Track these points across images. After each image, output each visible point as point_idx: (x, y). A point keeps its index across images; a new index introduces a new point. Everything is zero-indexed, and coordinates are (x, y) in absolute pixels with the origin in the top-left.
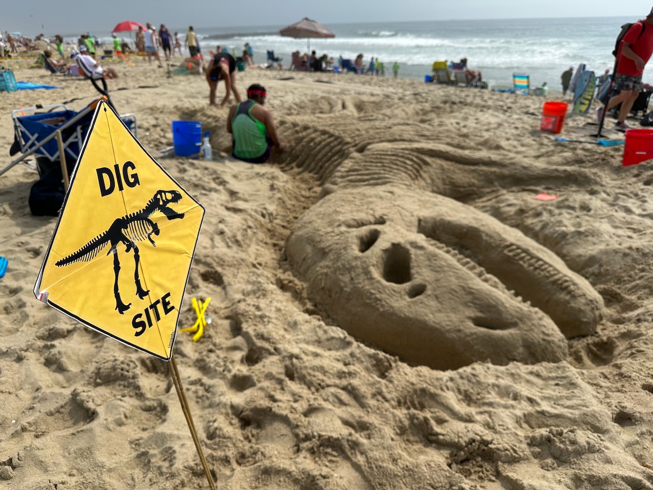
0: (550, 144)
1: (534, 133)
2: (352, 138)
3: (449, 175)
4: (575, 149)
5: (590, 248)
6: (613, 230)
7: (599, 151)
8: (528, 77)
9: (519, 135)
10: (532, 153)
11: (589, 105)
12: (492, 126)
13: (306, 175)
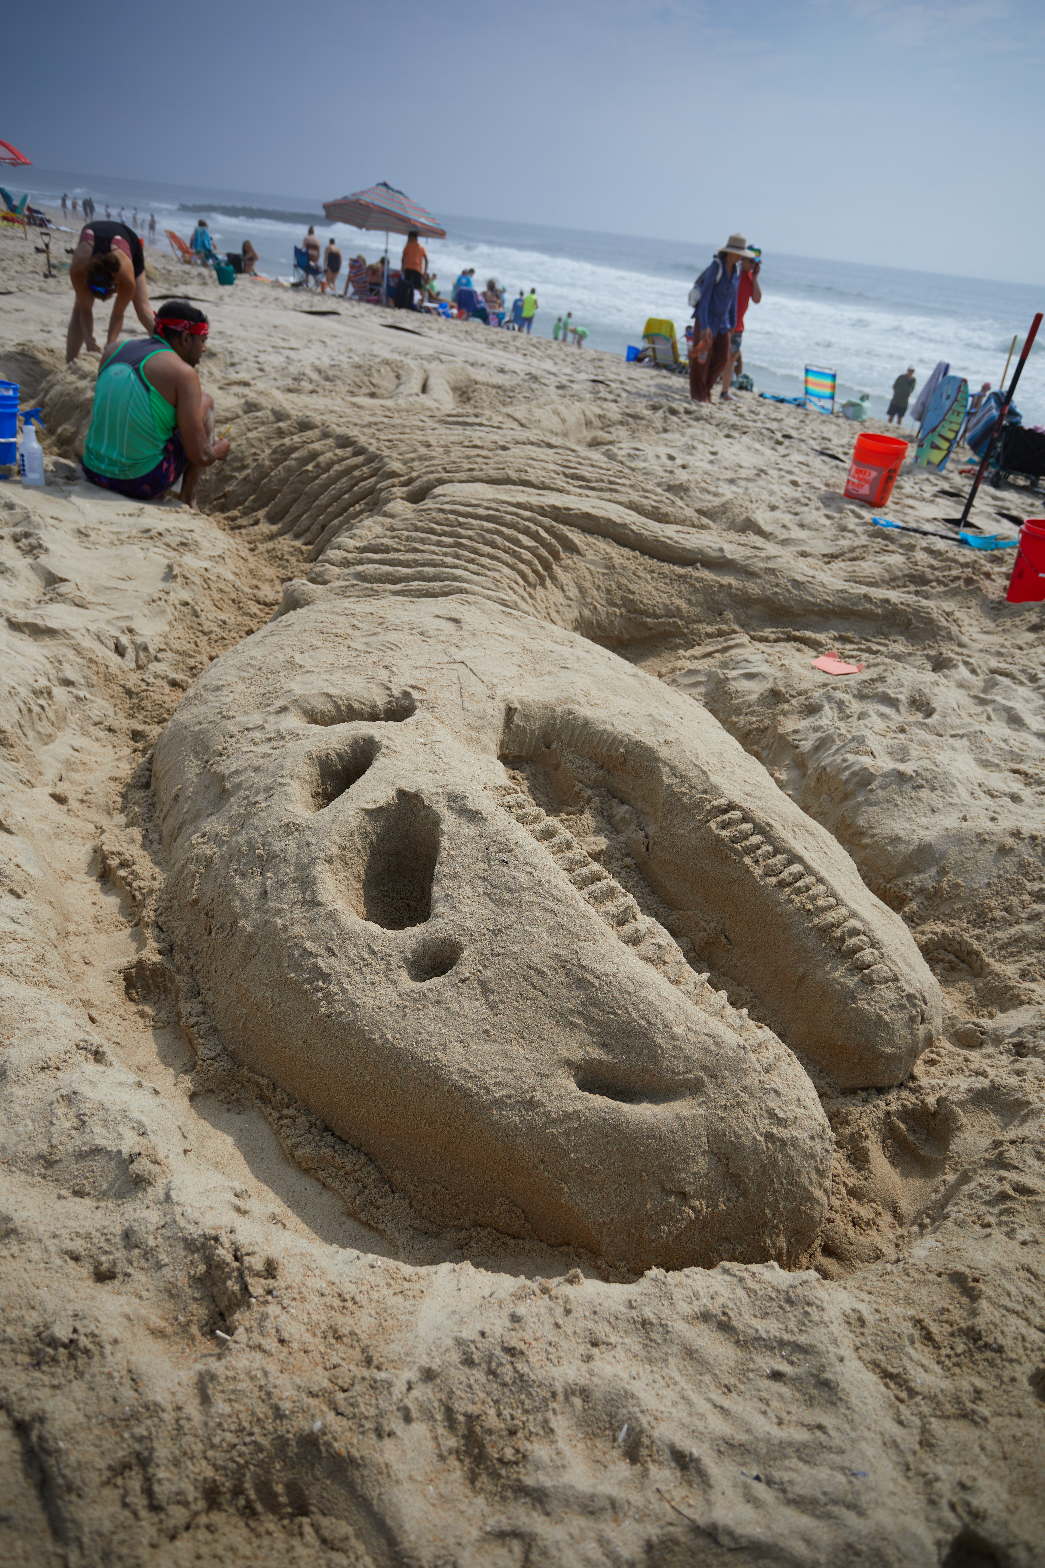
0: (859, 530)
1: (828, 500)
2: (405, 463)
3: (624, 581)
4: (911, 548)
5: (924, 821)
6: (979, 774)
7: (962, 560)
8: (834, 376)
9: (797, 501)
10: (821, 547)
11: (949, 451)
12: (743, 473)
13: (285, 544)
